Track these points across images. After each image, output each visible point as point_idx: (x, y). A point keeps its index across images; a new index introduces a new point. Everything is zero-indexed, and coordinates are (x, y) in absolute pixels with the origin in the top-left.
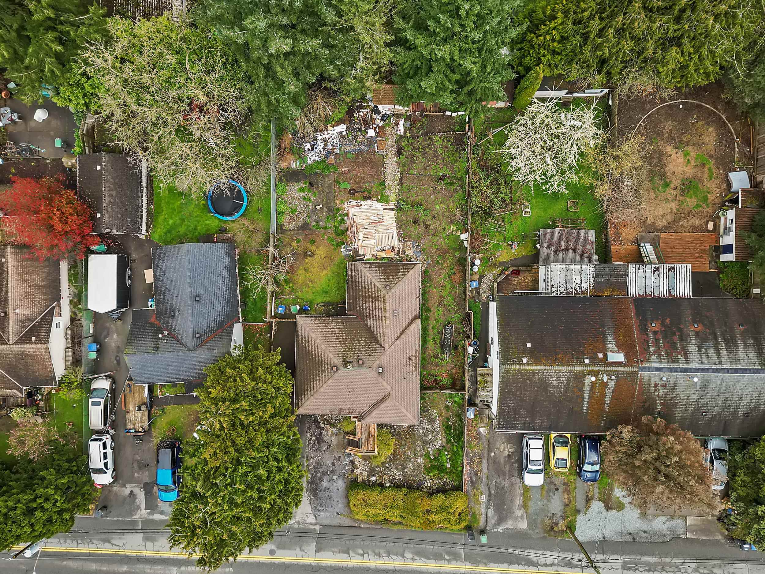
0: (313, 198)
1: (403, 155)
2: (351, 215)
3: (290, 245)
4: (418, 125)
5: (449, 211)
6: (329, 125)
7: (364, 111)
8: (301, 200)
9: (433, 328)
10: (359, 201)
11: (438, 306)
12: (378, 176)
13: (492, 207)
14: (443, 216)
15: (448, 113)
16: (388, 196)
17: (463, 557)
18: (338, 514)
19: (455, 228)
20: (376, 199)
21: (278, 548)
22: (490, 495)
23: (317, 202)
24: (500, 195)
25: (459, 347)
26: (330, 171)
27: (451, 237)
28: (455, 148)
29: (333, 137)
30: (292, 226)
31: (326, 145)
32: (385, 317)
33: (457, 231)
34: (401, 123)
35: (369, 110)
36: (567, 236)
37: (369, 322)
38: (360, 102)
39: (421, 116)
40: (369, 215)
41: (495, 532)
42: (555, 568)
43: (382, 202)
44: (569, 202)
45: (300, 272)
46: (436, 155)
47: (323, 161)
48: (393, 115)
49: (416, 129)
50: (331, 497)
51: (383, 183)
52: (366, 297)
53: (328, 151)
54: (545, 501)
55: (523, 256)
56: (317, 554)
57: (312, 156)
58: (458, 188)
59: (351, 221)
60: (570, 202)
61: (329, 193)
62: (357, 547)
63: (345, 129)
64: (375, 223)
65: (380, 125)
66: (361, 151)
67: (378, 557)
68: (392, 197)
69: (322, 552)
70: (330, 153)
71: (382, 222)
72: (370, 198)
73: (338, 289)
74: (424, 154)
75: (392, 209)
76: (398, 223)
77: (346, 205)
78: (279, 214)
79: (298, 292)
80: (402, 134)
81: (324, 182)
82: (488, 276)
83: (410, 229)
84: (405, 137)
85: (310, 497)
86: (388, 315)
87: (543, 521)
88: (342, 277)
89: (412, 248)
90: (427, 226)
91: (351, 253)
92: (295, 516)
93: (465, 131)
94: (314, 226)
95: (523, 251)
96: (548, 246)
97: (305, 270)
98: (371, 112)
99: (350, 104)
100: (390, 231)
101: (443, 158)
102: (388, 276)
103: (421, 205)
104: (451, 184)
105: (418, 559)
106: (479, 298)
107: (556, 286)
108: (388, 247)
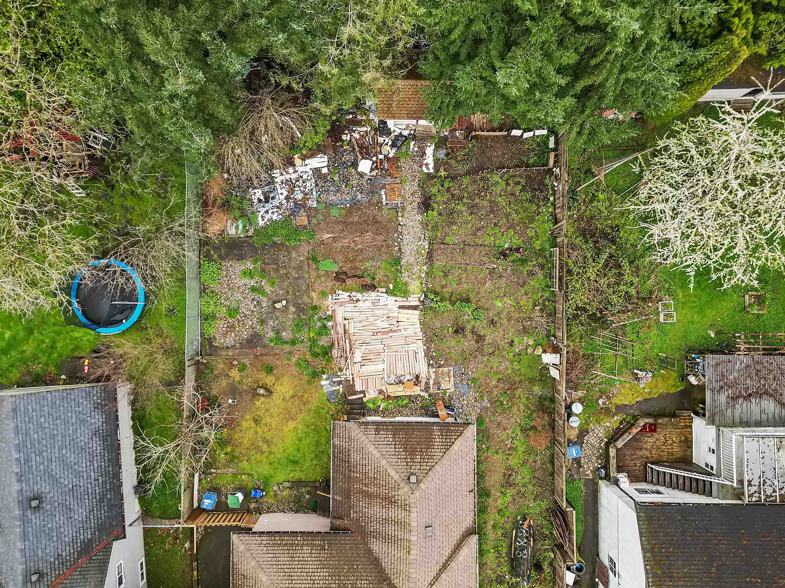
0: (268, 289)
1: (433, 210)
2: (339, 318)
3: (227, 375)
4: (460, 154)
5: (520, 309)
6: (296, 157)
7: (360, 129)
8: (247, 291)
9: (494, 526)
10: (354, 294)
11: (502, 486)
12: (388, 247)
13: (606, 309)
14: (509, 319)
15: (516, 133)
16: (406, 284)
19: (531, 342)
20: (384, 290)
23: (277, 295)
24: (622, 287)
25: (545, 566)
26: (299, 240)
27: (524, 357)
28: (529, 195)
29: (305, 177)
30: (230, 340)
31: (291, 191)
32: (409, 541)
33: (535, 347)
34: (430, 151)
35: (369, 129)
36: (758, 367)
37: (377, 547)
38: (352, 113)
39: (466, 137)
40: (372, 319)
43: (396, 295)
44: (747, 297)
45: (245, 424)
46: (493, 208)
47: (286, 221)
48: (414, 137)
49: (458, 162)
51: (397, 261)
52: (369, 495)
53: (296, 204)
55: (661, 395)
57: (267, 212)
58: (537, 269)
59: (340, 330)
60: (750, 296)
61: (299, 278)
63: (325, 164)
64: (383, 333)
65: (391, 155)
66: (355, 204)
68: (415, 286)
70: (300, 206)
71: (395, 331)
72: (373, 287)
73: (316, 456)
74: (473, 208)
75: (415, 308)
76: (425, 333)
77: (330, 301)
78: (206, 319)
79: (242, 461)
80: (432, 171)
81: (290, 259)
82: (597, 431)
83: (448, 344)
84: (436, 177)
86: (414, 538)
88: (324, 433)
89: (452, 379)
90: (480, 339)
91: (341, 388)
93: (546, 164)
94: (271, 341)
95: (660, 385)
96: (721, 388)
97: (256, 421)
98: (373, 132)
99: (334, 118)
100: (413, 347)
101: (507, 215)
102: (412, 453)
103: (468, 300)
104: (523, 261)
106: (578, 473)
107: (755, 482)
108: (408, 377)
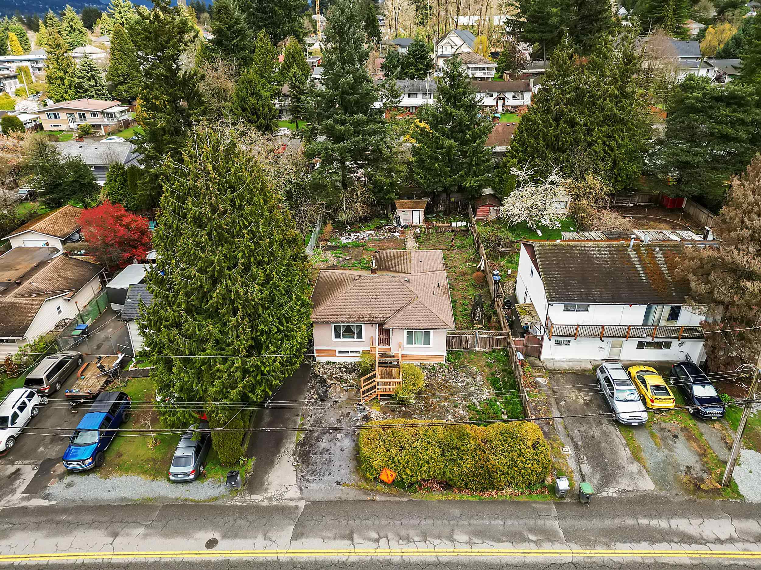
0: (343, 256)
5: (463, 258)
8: (333, 257)
14: (459, 260)
17: (562, 535)
18: (338, 483)
19: (470, 264)
21: (224, 537)
22: (576, 446)
30: (322, 267)
41: (605, 497)
42: (740, 545)
50: (330, 461)
54: (666, 451)
56: (294, 542)
61: (358, 254)
62: (367, 528)
67: (405, 542)
69: (304, 540)
80: (419, 232)
85: (298, 462)
87: (676, 478)
92: (267, 489)
94: (342, 266)
104: (462, 247)
105: (480, 542)
